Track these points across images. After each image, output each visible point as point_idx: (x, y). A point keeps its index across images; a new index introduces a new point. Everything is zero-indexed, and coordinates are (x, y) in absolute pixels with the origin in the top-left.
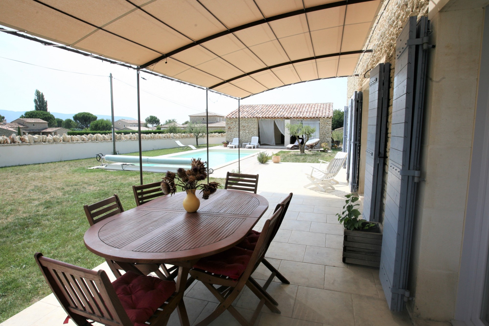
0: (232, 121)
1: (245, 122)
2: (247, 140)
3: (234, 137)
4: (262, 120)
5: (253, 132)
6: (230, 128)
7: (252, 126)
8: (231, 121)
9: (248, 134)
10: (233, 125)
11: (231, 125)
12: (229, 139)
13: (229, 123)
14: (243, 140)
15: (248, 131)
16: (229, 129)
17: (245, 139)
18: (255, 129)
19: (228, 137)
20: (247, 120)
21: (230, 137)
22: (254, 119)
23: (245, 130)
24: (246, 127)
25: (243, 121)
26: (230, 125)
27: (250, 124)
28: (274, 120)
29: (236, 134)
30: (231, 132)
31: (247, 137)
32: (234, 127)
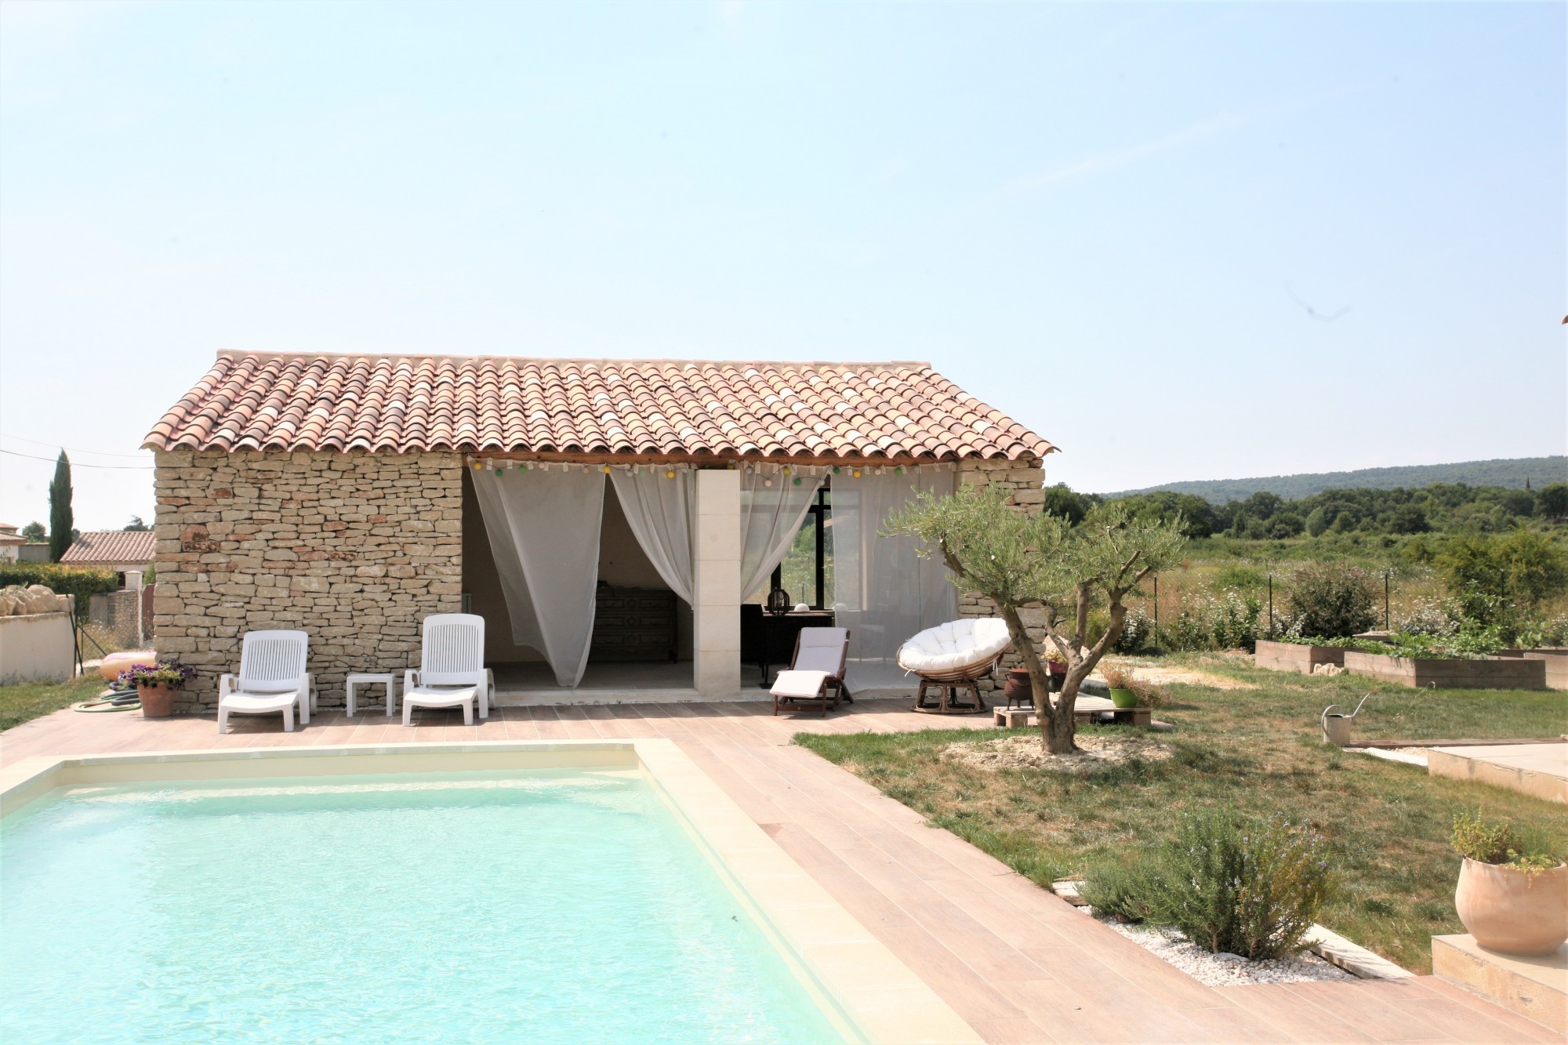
0: (221, 479)
1: (348, 485)
2: (368, 643)
3: (247, 625)
4: (499, 471)
5: (430, 573)
6: (198, 537)
7: (419, 525)
8: (217, 477)
9: (376, 592)
10: (228, 515)
11: (210, 518)
12: (187, 644)
13: (194, 492)
14: (333, 651)
15: (377, 571)
16: (186, 548)
17: (356, 635)
18: (443, 551)
19: (183, 621)
20: (368, 467)
21: (208, 622)
22: (431, 464)
23: (349, 557)
24: (356, 536)
25: (328, 474)
26: (199, 517)
27: (397, 508)
28: (603, 469)
29: (264, 592)
30: (216, 577)
31: (375, 619)
32: (245, 529)
